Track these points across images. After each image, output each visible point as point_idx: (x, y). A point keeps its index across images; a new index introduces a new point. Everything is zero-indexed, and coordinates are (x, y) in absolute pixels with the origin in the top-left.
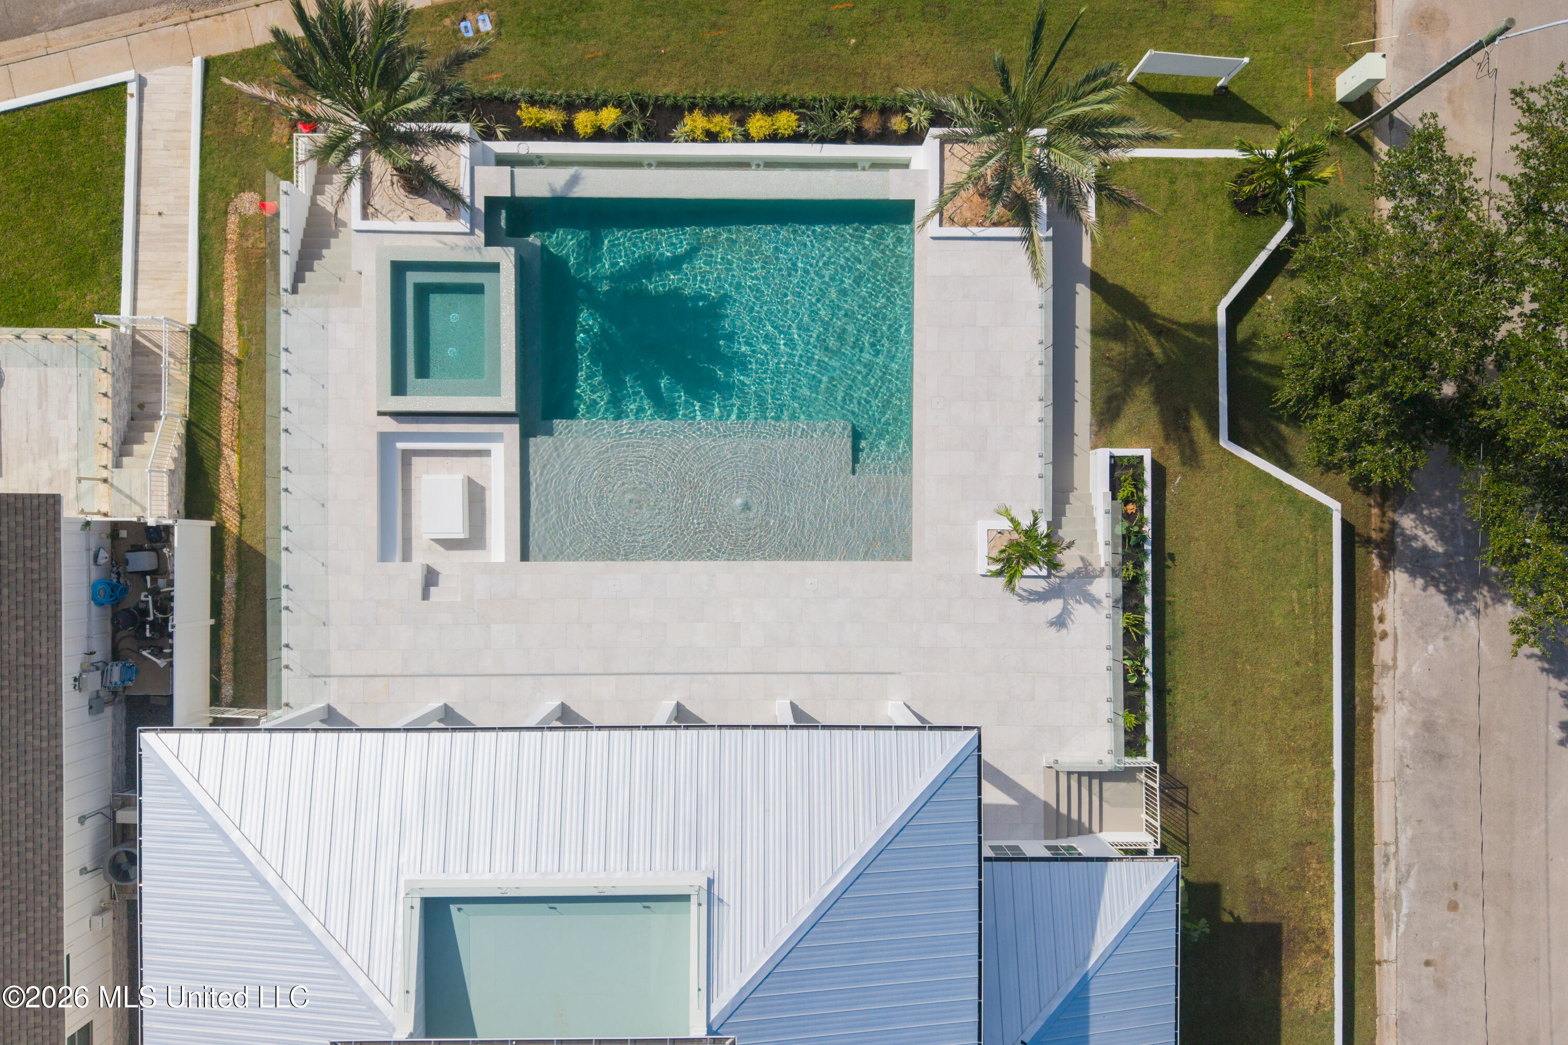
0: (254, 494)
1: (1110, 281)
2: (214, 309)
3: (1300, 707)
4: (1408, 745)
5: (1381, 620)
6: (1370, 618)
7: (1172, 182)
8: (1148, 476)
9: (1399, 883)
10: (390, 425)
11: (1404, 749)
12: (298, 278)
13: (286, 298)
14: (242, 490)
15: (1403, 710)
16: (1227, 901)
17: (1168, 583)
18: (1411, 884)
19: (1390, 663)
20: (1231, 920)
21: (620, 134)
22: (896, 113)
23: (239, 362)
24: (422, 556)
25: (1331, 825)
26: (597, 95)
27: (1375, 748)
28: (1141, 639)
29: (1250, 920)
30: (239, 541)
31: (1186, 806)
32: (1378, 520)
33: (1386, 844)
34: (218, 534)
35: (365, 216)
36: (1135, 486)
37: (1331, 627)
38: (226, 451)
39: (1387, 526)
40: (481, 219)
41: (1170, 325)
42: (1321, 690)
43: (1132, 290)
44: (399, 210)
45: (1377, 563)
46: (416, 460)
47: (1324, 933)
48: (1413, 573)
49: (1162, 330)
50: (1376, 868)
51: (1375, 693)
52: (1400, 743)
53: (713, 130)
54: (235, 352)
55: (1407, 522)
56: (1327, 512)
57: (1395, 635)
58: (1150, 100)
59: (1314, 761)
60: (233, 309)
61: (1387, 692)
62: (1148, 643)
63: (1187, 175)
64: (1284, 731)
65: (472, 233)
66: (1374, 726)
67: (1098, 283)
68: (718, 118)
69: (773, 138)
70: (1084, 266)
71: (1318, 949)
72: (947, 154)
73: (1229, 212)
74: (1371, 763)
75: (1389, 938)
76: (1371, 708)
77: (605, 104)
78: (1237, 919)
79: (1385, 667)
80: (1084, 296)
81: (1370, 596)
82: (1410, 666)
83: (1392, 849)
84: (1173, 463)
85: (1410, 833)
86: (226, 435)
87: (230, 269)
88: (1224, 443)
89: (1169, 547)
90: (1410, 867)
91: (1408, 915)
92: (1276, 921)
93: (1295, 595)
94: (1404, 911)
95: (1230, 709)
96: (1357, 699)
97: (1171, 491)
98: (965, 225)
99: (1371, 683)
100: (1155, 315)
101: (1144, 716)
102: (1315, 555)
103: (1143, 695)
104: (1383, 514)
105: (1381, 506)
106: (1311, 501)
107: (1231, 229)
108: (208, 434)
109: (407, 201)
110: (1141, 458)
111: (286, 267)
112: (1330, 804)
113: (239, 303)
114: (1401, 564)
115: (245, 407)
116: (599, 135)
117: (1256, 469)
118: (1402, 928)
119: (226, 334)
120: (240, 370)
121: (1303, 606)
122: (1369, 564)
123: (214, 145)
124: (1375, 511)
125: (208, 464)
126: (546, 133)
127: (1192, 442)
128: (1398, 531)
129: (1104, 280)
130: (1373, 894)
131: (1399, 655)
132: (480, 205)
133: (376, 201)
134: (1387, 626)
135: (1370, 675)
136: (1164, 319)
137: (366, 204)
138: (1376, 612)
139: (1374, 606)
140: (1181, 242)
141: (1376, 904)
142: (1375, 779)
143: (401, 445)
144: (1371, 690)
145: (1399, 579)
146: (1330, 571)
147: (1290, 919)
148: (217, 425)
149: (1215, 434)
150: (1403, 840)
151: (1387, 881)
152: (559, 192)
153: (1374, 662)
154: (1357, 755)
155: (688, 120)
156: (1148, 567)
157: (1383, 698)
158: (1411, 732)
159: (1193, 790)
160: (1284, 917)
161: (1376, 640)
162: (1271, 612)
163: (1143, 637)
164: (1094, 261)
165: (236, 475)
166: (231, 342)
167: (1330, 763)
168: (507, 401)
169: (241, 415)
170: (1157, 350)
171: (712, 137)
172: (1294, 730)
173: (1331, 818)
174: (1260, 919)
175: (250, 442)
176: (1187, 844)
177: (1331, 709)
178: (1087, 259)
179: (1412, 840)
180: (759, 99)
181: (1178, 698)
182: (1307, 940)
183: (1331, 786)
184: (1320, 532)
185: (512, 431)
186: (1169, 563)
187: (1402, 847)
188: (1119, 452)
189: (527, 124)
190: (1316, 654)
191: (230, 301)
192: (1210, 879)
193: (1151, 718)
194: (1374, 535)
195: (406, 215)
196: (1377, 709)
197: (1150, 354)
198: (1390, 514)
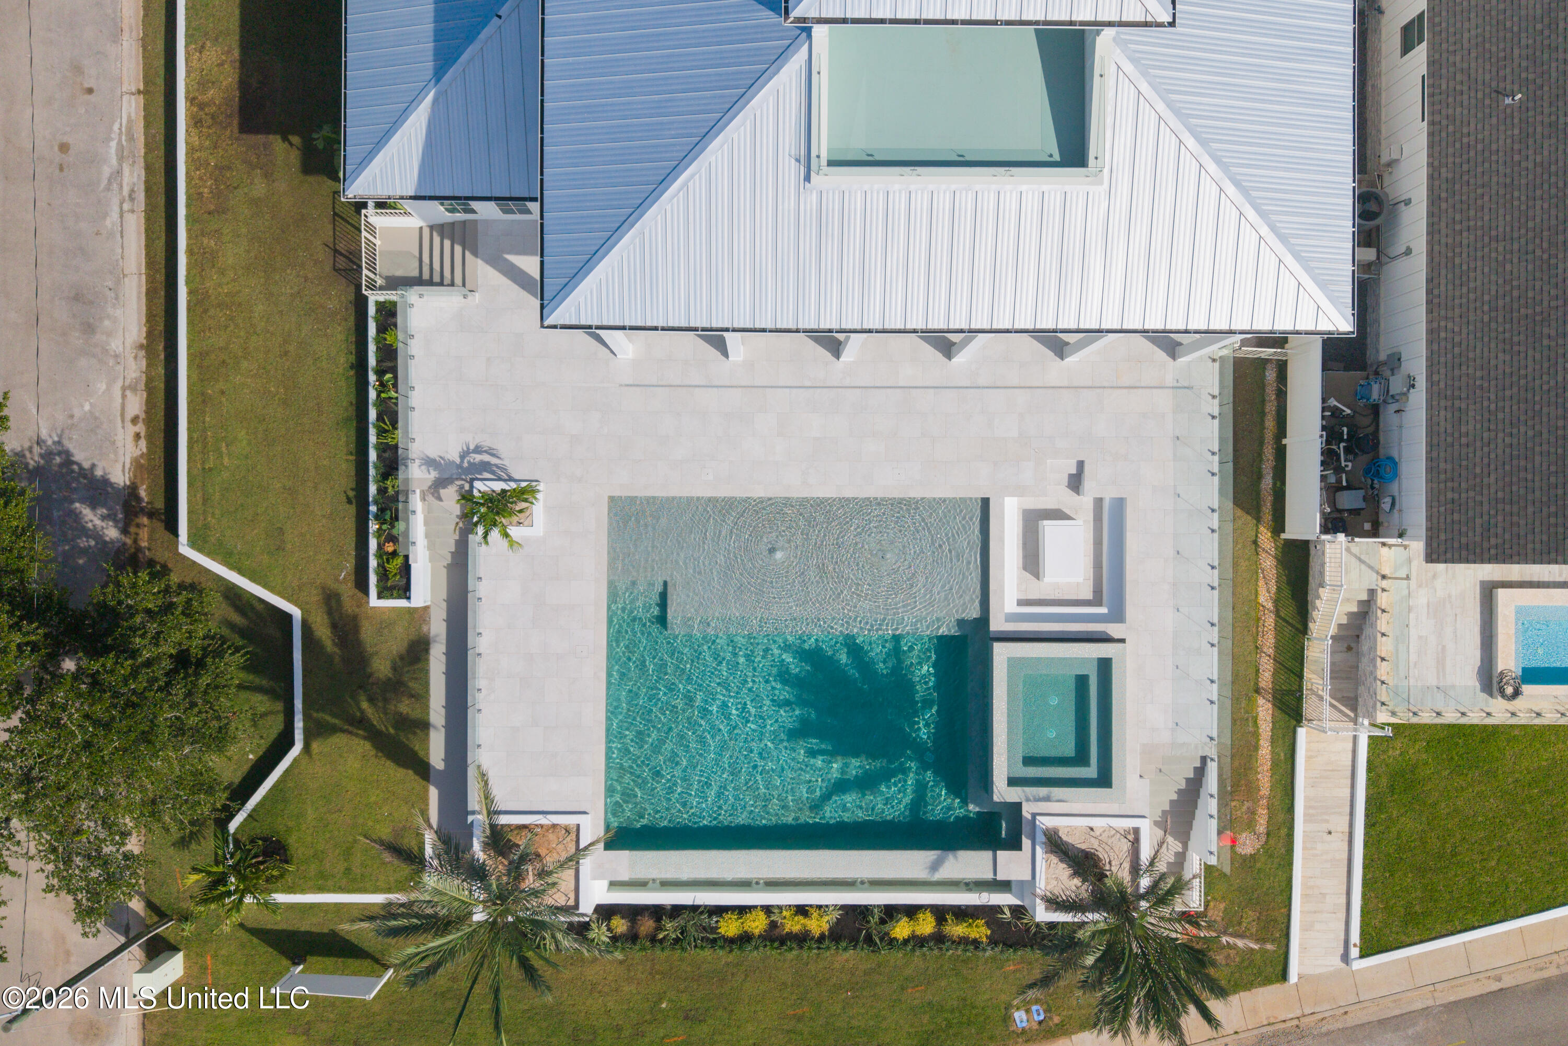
0: (1244, 564)
1: (411, 772)
2: (1281, 742)
3: (220, 349)
4: (110, 310)
5: (137, 436)
6: (150, 438)
7: (348, 870)
8: (373, 579)
9: (119, 172)
10: (1113, 630)
11: (114, 306)
12: (1200, 772)
13: (1212, 752)
14: (1255, 569)
15: (115, 345)
16: (295, 157)
17: (353, 473)
18: (106, 171)
19: (128, 393)
20: (290, 137)
21: (891, 912)
22: (622, 935)
23: (1257, 691)
24: (1085, 502)
25: (189, 231)
26: (913, 950)
27: (144, 308)
28: (380, 418)
29: (271, 137)
30: (1258, 519)
31: (336, 251)
32: (141, 536)
33: (133, 211)
34: (1279, 525)
35: (1136, 831)
36: (386, 570)
37: (189, 429)
38: (1270, 605)
39: (133, 530)
40: (1025, 828)
41: (351, 729)
42: (200, 366)
43: (388, 763)
44: (1104, 837)
45: (143, 493)
46: (1088, 595)
47: (196, 123)
48: (105, 482)
49: (359, 724)
50: (142, 187)
51: (144, 363)
52: (118, 312)
53: (801, 917)
54: (1261, 701)
55: (112, 533)
56: (193, 544)
57: (123, 421)
58: (371, 951)
59: (206, 296)
60: (1262, 742)
61: (131, 361)
62: (373, 414)
63: (333, 876)
64: (237, 326)
65: (1034, 815)
66: (145, 329)
67: (423, 769)
68: (796, 929)
69: (742, 910)
70: (437, 787)
71: (201, 106)
72: (572, 896)
73: (292, 840)
74: (148, 293)
75: (129, 117)
76: (148, 348)
77: (906, 941)
78: (285, 139)
79: (133, 388)
80: (437, 755)
81: (149, 460)
82: (108, 389)
83: (126, 206)
84: (347, 590)
85: (108, 222)
86: (1270, 621)
87: (1264, 781)
88: (296, 612)
89: (352, 510)
90: (108, 188)
91: (109, 139)
92: (244, 136)
93: (226, 461)
94: (113, 144)
95: (291, 348)
96: (162, 356)
97: (350, 565)
98: (554, 826)
99: (148, 373)
100: (365, 738)
101: (378, 341)
102: (205, 501)
103: (378, 362)
104: (135, 541)
105: (139, 549)
106: (209, 554)
107: (290, 824)
108: (1287, 622)
109: (1096, 846)
110: (380, 596)
111: (1212, 782)
112: (190, 252)
113: (1256, 748)
114: (117, 490)
115: (1252, 647)
116: (911, 911)
117: (266, 586)
118: (116, 127)
119: (1269, 719)
120: (1256, 684)
121: (218, 450)
122: (150, 491)
123: (1279, 899)
124: (144, 544)
125: (1287, 592)
126: (962, 913)
127: (330, 613)
128: (120, 525)
129: (417, 773)
130: (146, 162)
131: (120, 401)
132: (1026, 843)
133: (1125, 846)
134: (132, 429)
135: (149, 381)
136: (357, 735)
137: (1136, 842)
138: (143, 444)
139: (145, 450)
140: (340, 811)
141: (142, 152)
142: (144, 277)
143: (1103, 610)
144: (149, 365)
145: (120, 477)
146: (190, 485)
147: (230, 138)
148: (1278, 630)
149: (305, 623)
150: (115, 215)
151: (132, 173)
152: (950, 856)
153: (145, 395)
154: (162, 300)
155: (825, 927)
156: (373, 489)
157: (136, 357)
158: (107, 323)
159: (328, 268)
160: (237, 139)
161: (143, 416)
162: (249, 443)
163: (378, 419)
164: (427, 791)
165: (1261, 583)
166: (1264, 710)
167: (190, 293)
168: (1001, 653)
169: (1256, 640)
170: (365, 705)
171: (802, 910)
172: (226, 327)
173: (189, 238)
174: (261, 138)
175: (1247, 614)
176: (335, 214)
177: (189, 347)
178: (433, 793)
179: (105, 215)
180: (756, 948)
181: (344, 359)
182: (213, 117)
183: (189, 271)
184: (200, 524)
185: (997, 624)
186: (351, 494)
187: (116, 209)
188: (402, 603)
189: (981, 922)
190: (204, 401)
191: (1265, 750)
192: (311, 178)
193: (370, 339)
194: (145, 520)
195: (1097, 833)
196: (141, 347)
197: (371, 700)
198: (129, 541)
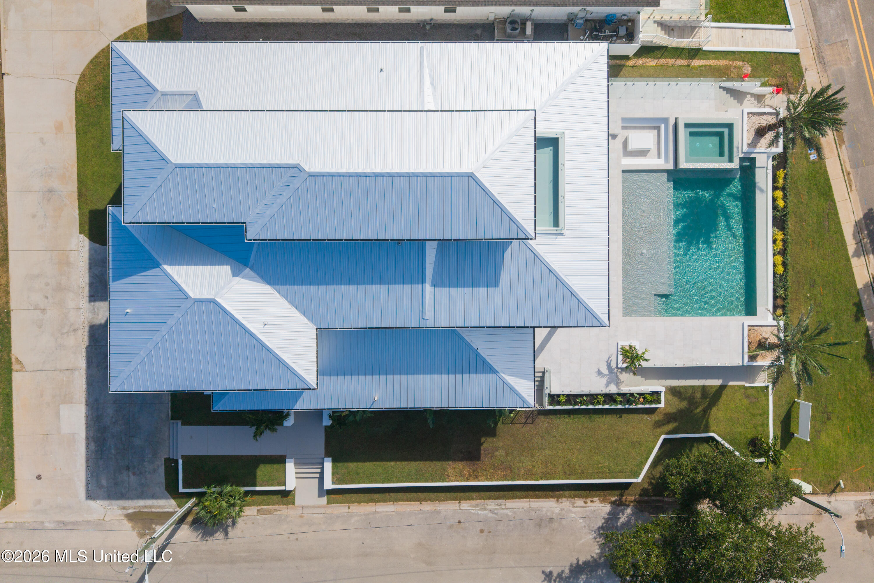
0: (641, 71)
1: (723, 392)
2: (708, 56)
3: (563, 467)
4: (544, 513)
5: (592, 501)
6: (593, 497)
7: (760, 415)
8: (654, 406)
9: (490, 510)
10: (672, 122)
11: (542, 511)
12: (724, 89)
13: (718, 84)
14: (642, 67)
15: (557, 510)
16: (490, 440)
17: (610, 415)
18: (490, 515)
19: (575, 505)
20: (482, 441)
21: (775, 208)
22: (783, 311)
23: (689, 66)
24: (622, 134)
25: (518, 480)
26: (788, 199)
27: (543, 499)
28: (592, 404)
29: (482, 448)
30: (624, 66)
31: (525, 423)
32: (630, 499)
33: (505, 504)
34: (627, 58)
35: (748, 113)
36: (650, 401)
37: (594, 479)
38: (656, 61)
39: (627, 503)
40: (747, 156)
41: (707, 415)
42: (570, 475)
43: (720, 401)
44: (750, 126)
45: (613, 499)
46: (656, 131)
47: (477, 478)
48: (609, 514)
49: (706, 412)
50: (496, 500)
51: (564, 499)
52: (544, 510)
53: (777, 242)
54: (692, 64)
55: (629, 511)
56: (637, 476)
57: (586, 507)
58: (788, 408)
59: (542, 473)
60: (708, 64)
61: (564, 504)
62: (591, 407)
63: (763, 421)
64: (554, 461)
65: (743, 152)
66: (551, 499)
67: (722, 388)
68: (781, 244)
69: (774, 265)
70: (729, 382)
71: (470, 475)
72: (774, 328)
73: (750, 437)
74: (537, 498)
75: (469, 506)
76: (558, 497)
77: (785, 202)
78: (482, 444)
79: (574, 503)
80: (717, 382)
81: (601, 496)
82: (574, 513)
83: (503, 507)
84: (656, 417)
85: (510, 514)
86: (662, 61)
87: (723, 63)
88: (663, 437)
89: (624, 416)
90: (497, 514)
91: (478, 514)
92: (482, 459)
93: (606, 464)
94: (480, 512)
95: (563, 440)
96: (561, 492)
97: (645, 416)
98: (748, 335)
99: (568, 498)
100: (711, 409)
101: (562, 405)
102: (621, 472)
103: (571, 405)
104: (632, 502)
105: (635, 500)
106: (641, 470)
107: (744, 437)
108: (663, 54)
109: (753, 129)
110: (660, 403)
111: (724, 84)
112: (526, 479)
113: (710, 66)
114: (613, 509)
115: (672, 68)
116: (774, 200)
117: (653, 449)
118: (473, 511)
119: (699, 61)
120: (686, 66)
121: (602, 467)
122: (613, 496)
123: (768, 56)
124: (633, 498)
125: (652, 54)
126: (775, 179)
127: (664, 424)
128: (626, 507)
129: (723, 390)
130: (486, 499)
131: (578, 509)
132: (753, 155)
133: (754, 118)
134: (589, 504)
135: (571, 497)
136: (710, 413)
137: (754, 114)
138: (595, 499)
139: (597, 498)
140: (738, 419)
141: (483, 501)
142: (531, 500)
143: (663, 126)
144: (565, 497)
145: (607, 508)
146: (615, 478)
147: (482, 464)
148: (666, 58)
149: (667, 433)
150: (507, 511)
151: (490, 505)
152: (757, 185)
153: (576, 499)
154: (540, 492)
155: (780, 233)
156: (620, 406)
157: (562, 503)
158: (548, 514)
159: (532, 426)
160: (483, 461)
161: (584, 499)
162: (599, 456)
164: (730, 386)
165: (648, 64)
166: (696, 63)
167: (541, 479)
168: (683, 165)
169: (669, 66)
170: (698, 410)
171: (774, 242)
172: (555, 465)
173: (520, 480)
174: (482, 452)
175: (660, 70)
176: (511, 423)
177: (562, 479)
178: (731, 383)
179: (507, 515)
180: (787, 259)
181: (567, 419)
182: (474, 471)
183: (533, 480)
184: (630, 474)
185: (670, 166)
186: (618, 416)
187: (505, 511)
188: (663, 395)
189: (778, 173)
190: (583, 473)
191: (711, 62)
192: (498, 433)
193: (562, 408)
194: (624, 498)
195: (748, 128)
196: (558, 500)
197: (696, 408)
198: (632, 504)
